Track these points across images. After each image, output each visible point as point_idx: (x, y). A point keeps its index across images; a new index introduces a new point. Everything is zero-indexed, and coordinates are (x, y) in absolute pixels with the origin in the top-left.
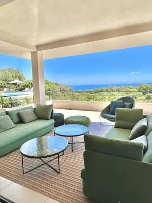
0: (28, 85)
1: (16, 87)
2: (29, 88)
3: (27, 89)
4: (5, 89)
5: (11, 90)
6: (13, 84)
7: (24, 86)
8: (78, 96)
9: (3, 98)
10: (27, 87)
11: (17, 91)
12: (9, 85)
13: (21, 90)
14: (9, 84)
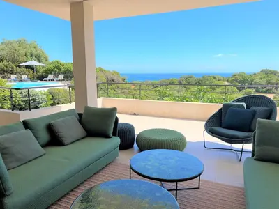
0: (52, 70)
1: (31, 72)
2: (55, 74)
3: (50, 77)
4: (13, 76)
5: (23, 76)
6: (27, 67)
7: (46, 72)
8: (135, 90)
9: (13, 91)
10: (51, 73)
11: (32, 79)
12: (19, 70)
13: (41, 78)
14: (19, 67)
